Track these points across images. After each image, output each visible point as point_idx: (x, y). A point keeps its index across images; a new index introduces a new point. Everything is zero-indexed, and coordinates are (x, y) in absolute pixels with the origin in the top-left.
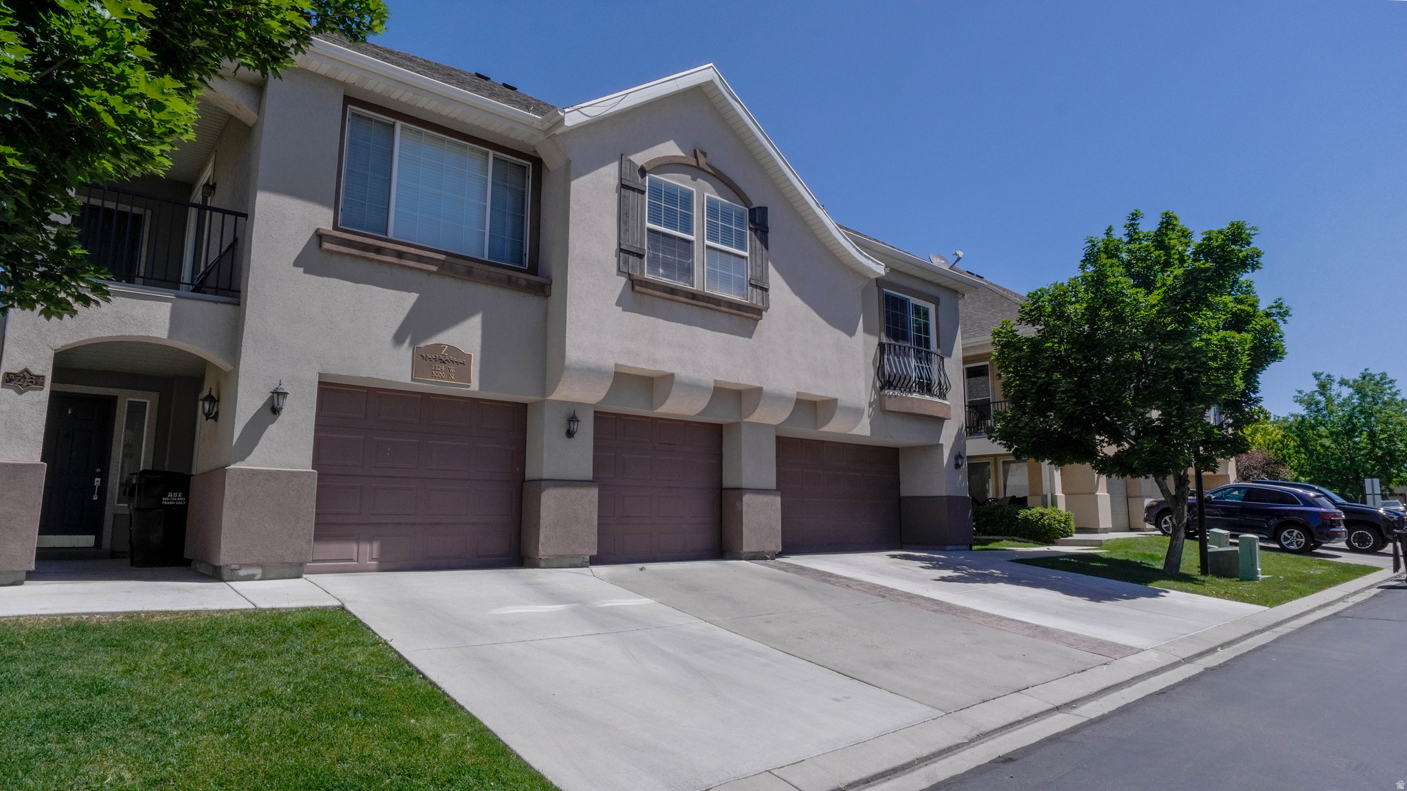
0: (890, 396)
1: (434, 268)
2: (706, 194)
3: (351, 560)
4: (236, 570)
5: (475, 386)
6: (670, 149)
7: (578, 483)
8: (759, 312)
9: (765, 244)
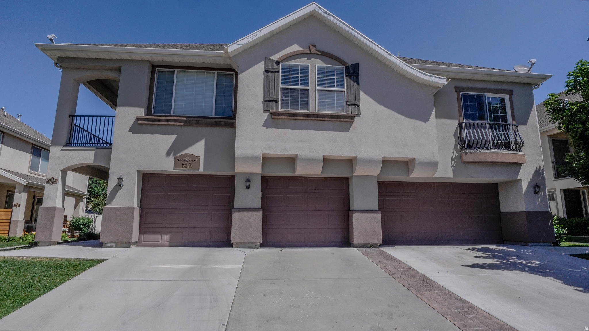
0: (466, 153)
1: (182, 124)
2: (316, 65)
3: (159, 242)
4: (107, 244)
5: (201, 170)
6: (295, 48)
7: (251, 210)
8: (353, 118)
9: (357, 81)
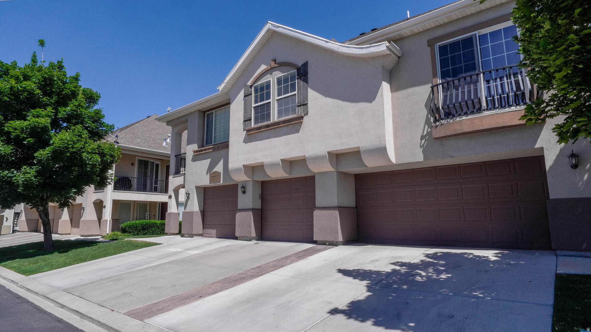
0: (436, 127)
1: (211, 150)
2: (276, 77)
3: (211, 234)
4: (185, 235)
5: (222, 182)
6: (263, 67)
7: (246, 210)
8: (302, 118)
9: (306, 81)
